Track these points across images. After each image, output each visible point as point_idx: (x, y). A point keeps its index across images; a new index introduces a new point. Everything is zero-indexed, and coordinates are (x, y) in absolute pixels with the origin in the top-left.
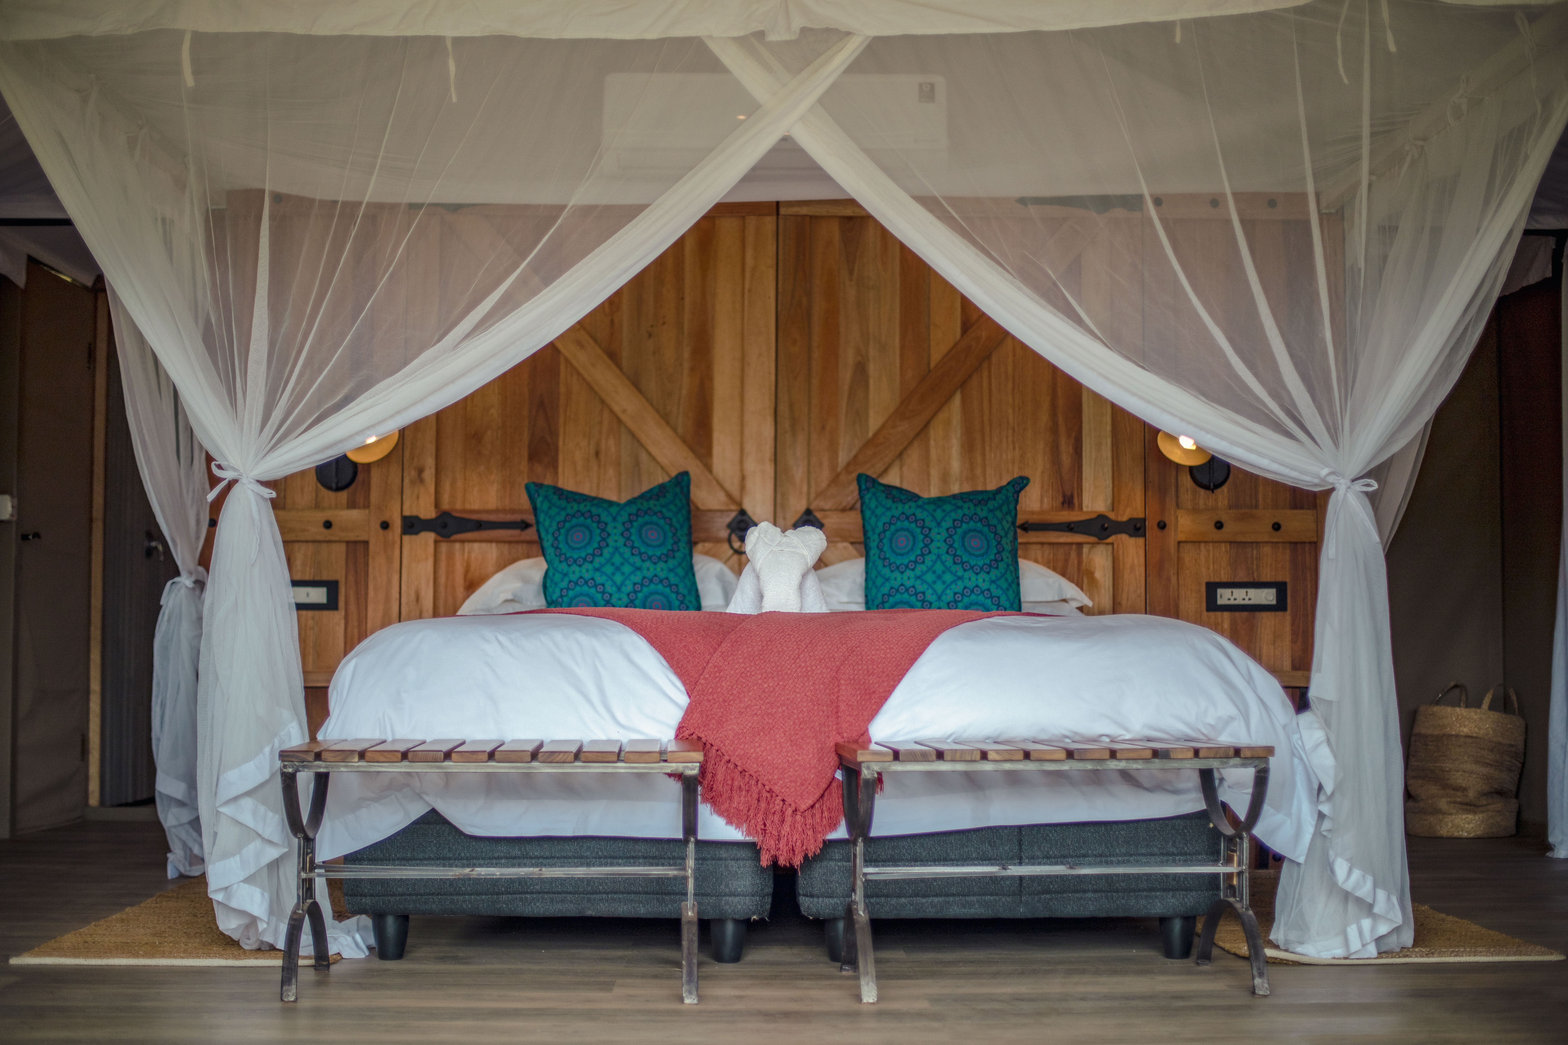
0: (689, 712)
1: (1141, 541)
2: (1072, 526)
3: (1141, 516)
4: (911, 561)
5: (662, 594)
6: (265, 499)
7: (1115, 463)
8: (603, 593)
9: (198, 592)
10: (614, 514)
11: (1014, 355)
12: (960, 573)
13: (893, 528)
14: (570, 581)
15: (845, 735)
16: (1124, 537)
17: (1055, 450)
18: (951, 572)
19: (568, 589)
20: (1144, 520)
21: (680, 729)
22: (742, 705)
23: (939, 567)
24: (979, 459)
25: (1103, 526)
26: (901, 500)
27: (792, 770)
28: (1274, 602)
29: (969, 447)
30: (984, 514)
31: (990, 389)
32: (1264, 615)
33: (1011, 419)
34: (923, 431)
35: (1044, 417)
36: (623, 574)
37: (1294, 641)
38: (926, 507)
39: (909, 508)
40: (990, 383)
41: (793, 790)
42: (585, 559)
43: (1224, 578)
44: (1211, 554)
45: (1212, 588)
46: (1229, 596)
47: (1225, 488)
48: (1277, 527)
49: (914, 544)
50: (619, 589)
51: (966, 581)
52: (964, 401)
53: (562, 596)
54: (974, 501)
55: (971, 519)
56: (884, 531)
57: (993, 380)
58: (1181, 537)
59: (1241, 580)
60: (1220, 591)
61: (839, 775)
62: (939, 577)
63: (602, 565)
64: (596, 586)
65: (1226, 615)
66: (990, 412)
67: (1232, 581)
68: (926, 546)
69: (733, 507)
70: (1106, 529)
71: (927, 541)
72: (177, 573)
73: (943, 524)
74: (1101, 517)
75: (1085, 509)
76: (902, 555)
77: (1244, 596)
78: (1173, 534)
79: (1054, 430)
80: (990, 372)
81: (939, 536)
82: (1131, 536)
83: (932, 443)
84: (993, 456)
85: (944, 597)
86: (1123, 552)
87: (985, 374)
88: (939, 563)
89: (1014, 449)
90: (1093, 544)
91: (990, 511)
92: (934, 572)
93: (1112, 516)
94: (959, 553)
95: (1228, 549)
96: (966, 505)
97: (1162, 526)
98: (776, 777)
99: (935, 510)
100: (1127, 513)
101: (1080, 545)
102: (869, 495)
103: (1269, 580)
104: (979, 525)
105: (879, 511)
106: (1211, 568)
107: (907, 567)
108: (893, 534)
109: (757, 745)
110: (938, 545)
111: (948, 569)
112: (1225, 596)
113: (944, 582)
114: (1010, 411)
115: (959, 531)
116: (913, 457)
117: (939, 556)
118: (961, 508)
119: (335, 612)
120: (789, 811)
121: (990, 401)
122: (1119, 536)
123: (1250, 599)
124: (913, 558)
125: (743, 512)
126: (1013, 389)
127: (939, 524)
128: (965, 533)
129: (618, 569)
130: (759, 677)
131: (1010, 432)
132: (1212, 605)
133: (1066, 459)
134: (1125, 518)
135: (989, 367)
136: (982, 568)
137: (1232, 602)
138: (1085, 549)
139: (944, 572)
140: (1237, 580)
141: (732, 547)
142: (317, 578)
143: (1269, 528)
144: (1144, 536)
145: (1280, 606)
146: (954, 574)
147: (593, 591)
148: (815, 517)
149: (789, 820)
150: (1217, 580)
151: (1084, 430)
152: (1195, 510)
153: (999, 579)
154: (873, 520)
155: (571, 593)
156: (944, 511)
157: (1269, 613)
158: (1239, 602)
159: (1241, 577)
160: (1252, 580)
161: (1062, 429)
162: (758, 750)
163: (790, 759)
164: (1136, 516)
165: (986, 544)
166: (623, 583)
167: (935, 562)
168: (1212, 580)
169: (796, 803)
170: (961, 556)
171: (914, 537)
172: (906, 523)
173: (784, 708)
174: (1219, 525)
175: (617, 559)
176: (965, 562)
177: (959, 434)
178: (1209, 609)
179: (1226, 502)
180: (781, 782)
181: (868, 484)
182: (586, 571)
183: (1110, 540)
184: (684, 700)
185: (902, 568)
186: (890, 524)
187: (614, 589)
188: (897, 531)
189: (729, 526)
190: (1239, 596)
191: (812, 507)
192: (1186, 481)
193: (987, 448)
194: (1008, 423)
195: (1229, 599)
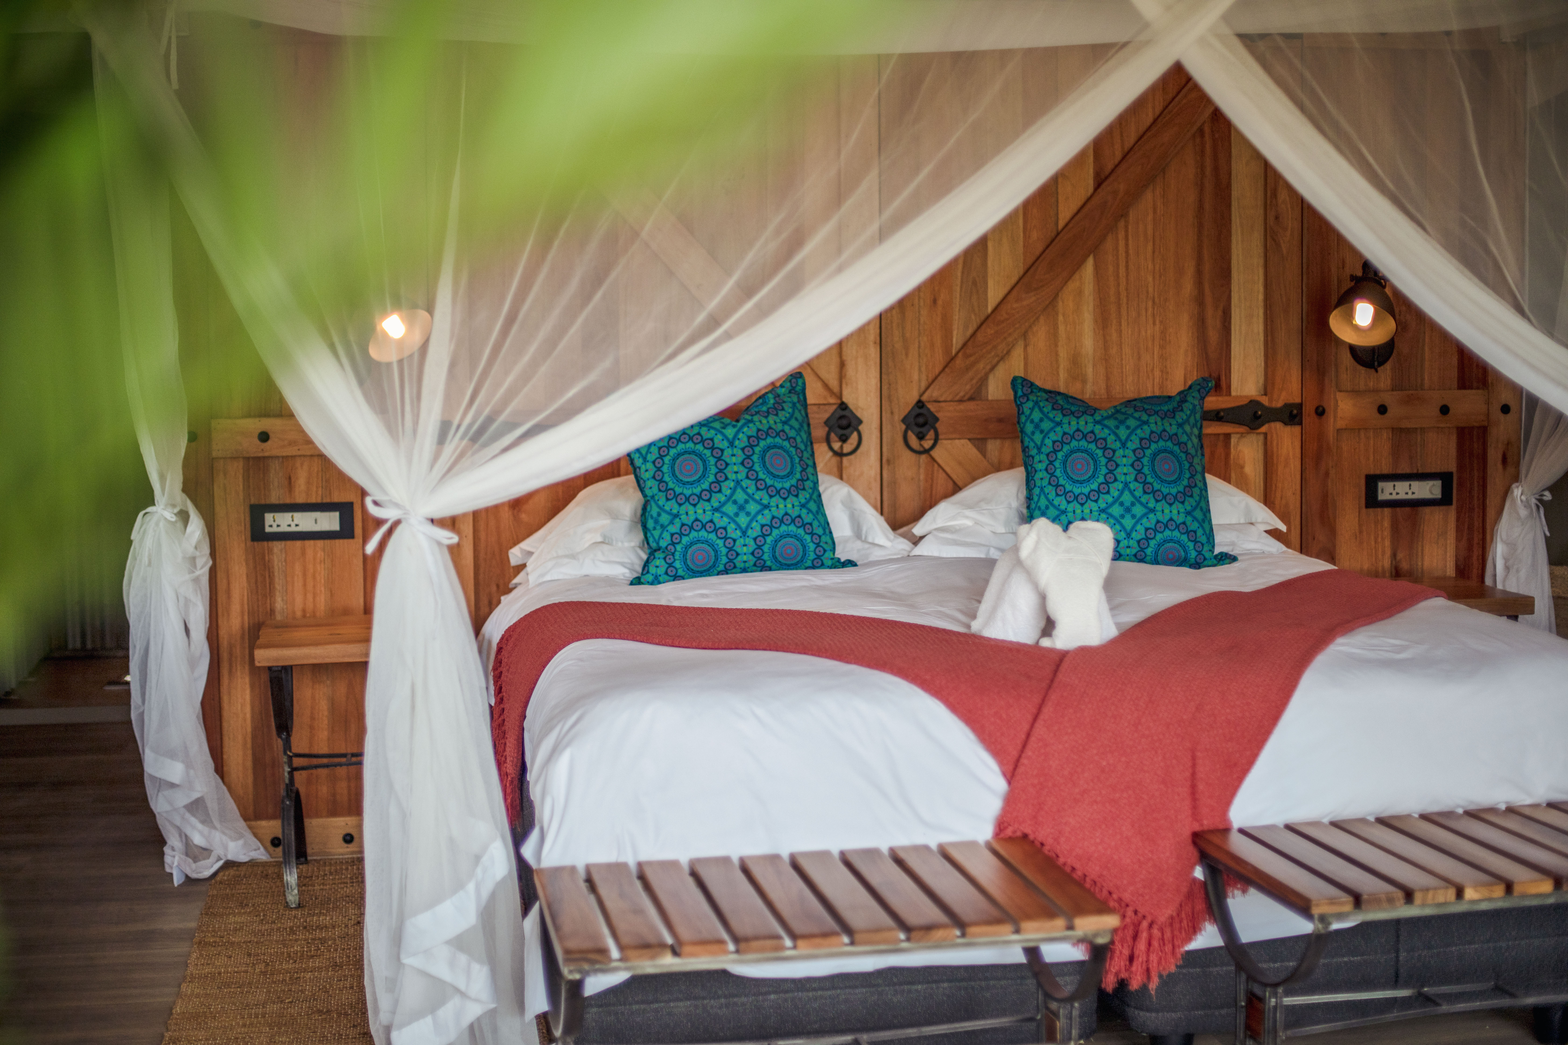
0: (1010, 800)
1: (1297, 429)
2: (1222, 414)
3: (1298, 400)
4: (1092, 490)
5: (795, 536)
6: (439, 544)
7: (1269, 338)
8: (725, 538)
9: (180, 525)
10: (731, 437)
11: (1155, 211)
12: (1151, 505)
13: (1066, 448)
14: (683, 525)
15: (1205, 822)
16: (1278, 425)
17: (1200, 323)
18: (1141, 504)
19: (681, 534)
20: (1300, 406)
21: (1001, 826)
22: (1077, 790)
23: (1127, 498)
24: (1115, 336)
25: (1256, 412)
26: (1073, 413)
27: (1144, 872)
28: (1440, 496)
29: (1103, 321)
30: (1174, 429)
31: (1127, 252)
32: (1427, 510)
33: (1151, 290)
34: (1051, 305)
35: (1188, 287)
36: (748, 514)
37: (1458, 539)
38: (1106, 422)
39: (1085, 424)
40: (1127, 245)
41: (1147, 897)
42: (700, 497)
43: (1386, 469)
44: (1372, 442)
45: (1372, 481)
46: (1391, 490)
47: (1388, 366)
48: (1445, 410)
49: (1096, 469)
50: (744, 533)
51: (1159, 514)
52: (1097, 267)
53: (673, 544)
54: (1160, 413)
55: (1160, 437)
56: (1055, 451)
57: (1130, 242)
58: (1341, 424)
59: (1404, 472)
60: (1381, 485)
61: (1199, 873)
62: (1128, 510)
63: (723, 504)
64: (716, 530)
65: (1387, 511)
66: (1127, 280)
67: (1394, 472)
68: (1111, 472)
69: (832, 400)
70: (1260, 417)
71: (1112, 466)
72: (152, 503)
73: (1129, 444)
74: (1254, 403)
75: (1233, 393)
76: (1081, 482)
77: (1407, 490)
78: (1332, 420)
79: (1200, 301)
80: (1127, 231)
81: (1125, 460)
82: (1286, 424)
83: (1061, 318)
84: (1130, 332)
85: (1134, 535)
86: (1277, 444)
87: (1121, 235)
88: (1126, 492)
89: (1154, 324)
90: (1242, 435)
91: (1180, 425)
92: (1122, 504)
93: (1265, 401)
94: (1149, 479)
95: (1391, 436)
96: (1152, 420)
97: (1320, 412)
98: (1125, 882)
99: (1117, 427)
100: (1282, 398)
101: (1228, 436)
102: (1030, 404)
103: (1433, 471)
104: (1169, 444)
105: (1046, 425)
106: (1371, 458)
107: (1088, 497)
108: (1067, 456)
109: (1098, 840)
110: (1124, 471)
111: (1138, 500)
112: (1388, 491)
113: (1133, 516)
114: (1150, 279)
115: (1148, 452)
116: (1040, 335)
117: (1126, 485)
118: (1146, 423)
119: (351, 541)
120: (1145, 924)
121: (1127, 267)
122: (1273, 425)
123: (1413, 493)
124: (1094, 486)
125: (843, 406)
126: (1154, 252)
127: (1124, 445)
128: (1155, 455)
129: (741, 508)
130: (1095, 751)
131: (1150, 303)
132: (1372, 501)
133: (1213, 336)
134: (1279, 404)
135: (1126, 227)
136: (1175, 498)
137: (1394, 497)
138: (1233, 440)
139: (1133, 504)
140: (1399, 471)
141: (831, 448)
142: (327, 500)
143: (1436, 411)
144: (1301, 423)
145: (1445, 500)
146: (1145, 506)
147: (712, 536)
148: (929, 409)
149: (1144, 935)
150: (1378, 472)
151: (1232, 300)
152: (1355, 392)
153: (1194, 509)
154: (1038, 437)
155: (685, 540)
156: (1128, 427)
157: (1433, 508)
158: (1402, 496)
159: (1405, 468)
160: (1415, 471)
161: (1209, 300)
162: (1100, 847)
163: (1142, 859)
164: (1291, 401)
165: (1178, 467)
166: (748, 526)
167: (1122, 493)
168: (1372, 472)
169: (1152, 914)
170: (1151, 484)
171: (1095, 462)
172: (1083, 443)
173: (1130, 792)
174: (1382, 410)
175: (740, 496)
176: (1157, 491)
177: (1091, 308)
178: (1368, 506)
179: (1389, 382)
180: (1131, 888)
181: (1025, 389)
182: (704, 511)
183: (1263, 429)
184: (1000, 785)
185: (1082, 499)
186: (1063, 443)
187: (739, 533)
188: (1072, 452)
189: (826, 423)
190: (1401, 490)
191: (924, 398)
192: (1346, 358)
193: (1124, 323)
194: (1147, 292)
195: (1391, 494)
